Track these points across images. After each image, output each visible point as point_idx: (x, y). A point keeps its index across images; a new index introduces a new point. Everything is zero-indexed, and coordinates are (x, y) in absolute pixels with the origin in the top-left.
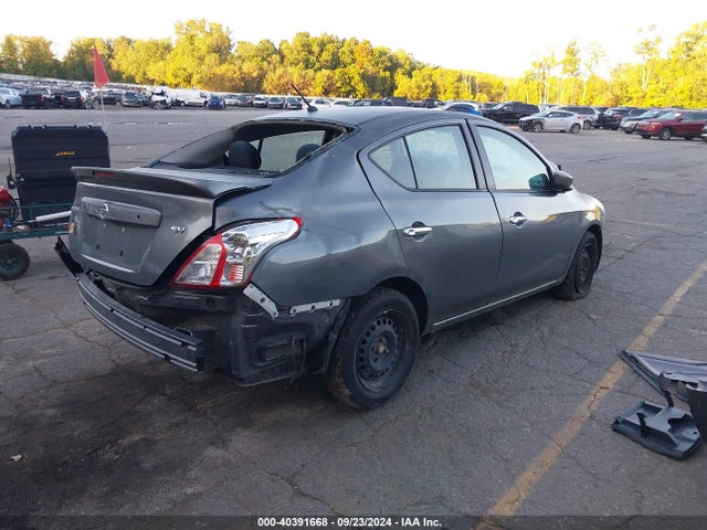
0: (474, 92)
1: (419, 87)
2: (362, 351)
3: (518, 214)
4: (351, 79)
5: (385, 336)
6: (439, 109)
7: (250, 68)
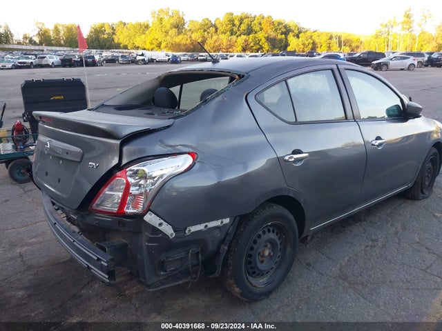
0: (340, 46)
1: (304, 44)
2: (250, 256)
3: (378, 138)
4: (260, 41)
5: (270, 242)
6: (317, 57)
7: (197, 37)
